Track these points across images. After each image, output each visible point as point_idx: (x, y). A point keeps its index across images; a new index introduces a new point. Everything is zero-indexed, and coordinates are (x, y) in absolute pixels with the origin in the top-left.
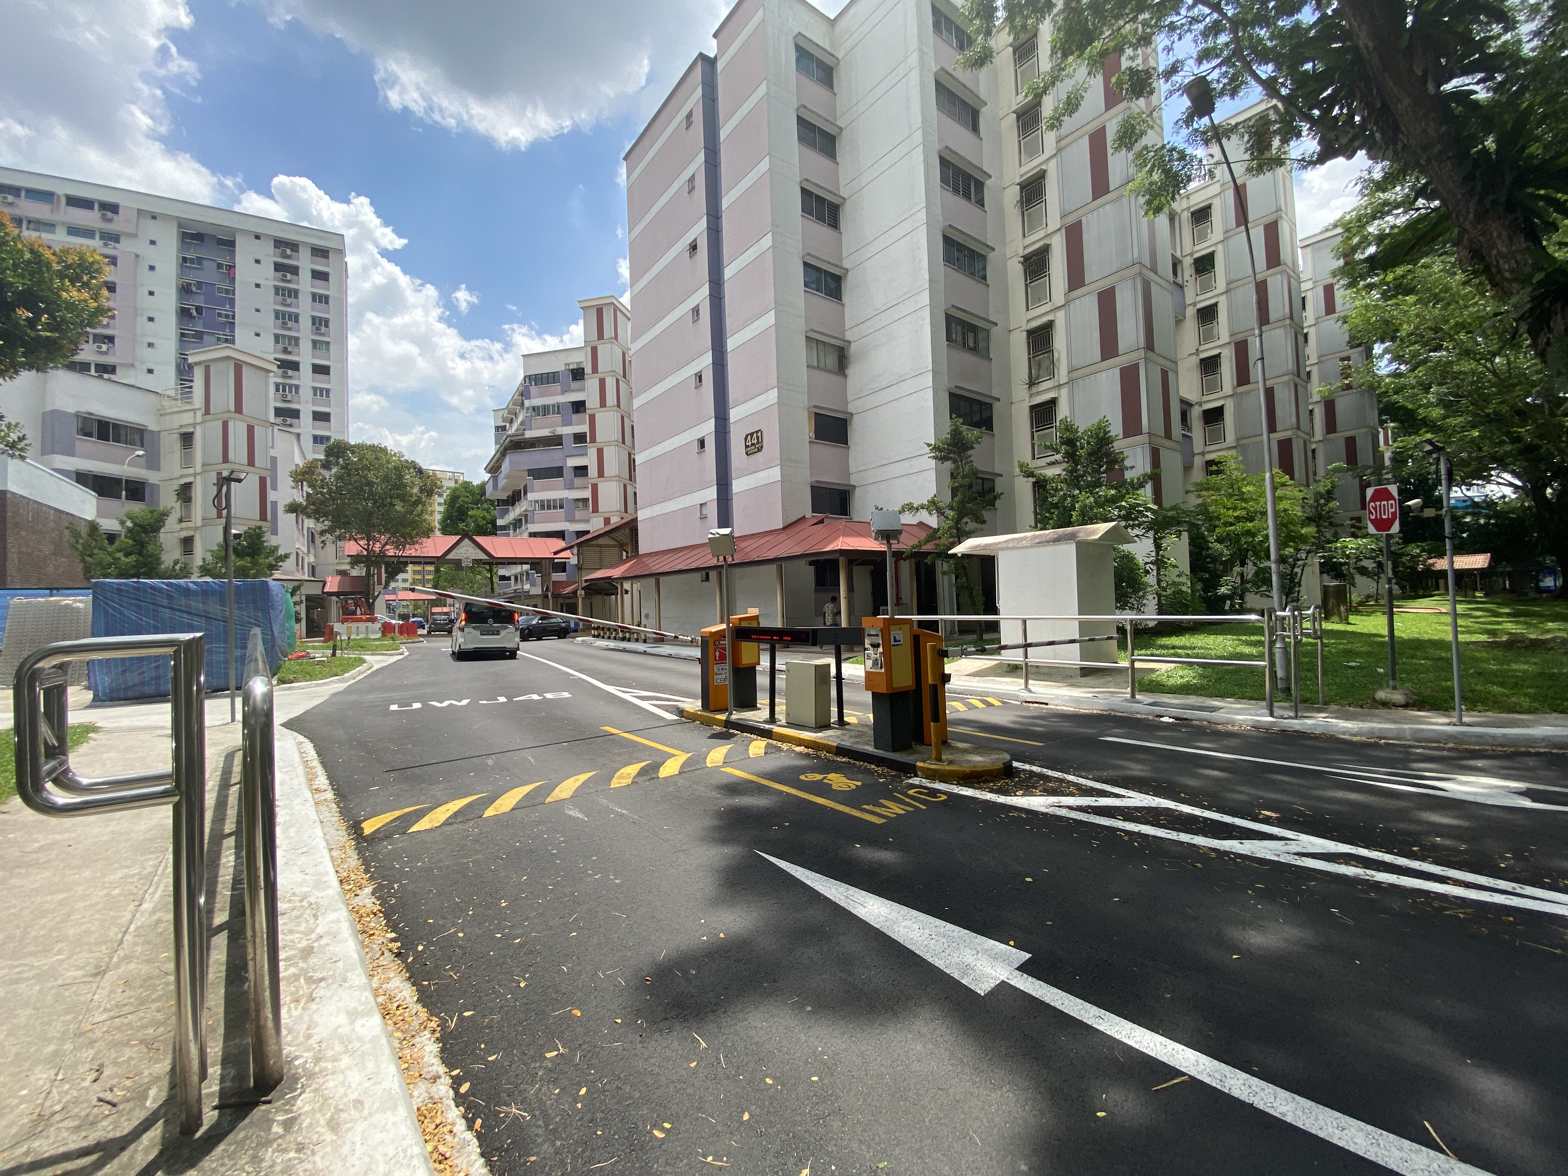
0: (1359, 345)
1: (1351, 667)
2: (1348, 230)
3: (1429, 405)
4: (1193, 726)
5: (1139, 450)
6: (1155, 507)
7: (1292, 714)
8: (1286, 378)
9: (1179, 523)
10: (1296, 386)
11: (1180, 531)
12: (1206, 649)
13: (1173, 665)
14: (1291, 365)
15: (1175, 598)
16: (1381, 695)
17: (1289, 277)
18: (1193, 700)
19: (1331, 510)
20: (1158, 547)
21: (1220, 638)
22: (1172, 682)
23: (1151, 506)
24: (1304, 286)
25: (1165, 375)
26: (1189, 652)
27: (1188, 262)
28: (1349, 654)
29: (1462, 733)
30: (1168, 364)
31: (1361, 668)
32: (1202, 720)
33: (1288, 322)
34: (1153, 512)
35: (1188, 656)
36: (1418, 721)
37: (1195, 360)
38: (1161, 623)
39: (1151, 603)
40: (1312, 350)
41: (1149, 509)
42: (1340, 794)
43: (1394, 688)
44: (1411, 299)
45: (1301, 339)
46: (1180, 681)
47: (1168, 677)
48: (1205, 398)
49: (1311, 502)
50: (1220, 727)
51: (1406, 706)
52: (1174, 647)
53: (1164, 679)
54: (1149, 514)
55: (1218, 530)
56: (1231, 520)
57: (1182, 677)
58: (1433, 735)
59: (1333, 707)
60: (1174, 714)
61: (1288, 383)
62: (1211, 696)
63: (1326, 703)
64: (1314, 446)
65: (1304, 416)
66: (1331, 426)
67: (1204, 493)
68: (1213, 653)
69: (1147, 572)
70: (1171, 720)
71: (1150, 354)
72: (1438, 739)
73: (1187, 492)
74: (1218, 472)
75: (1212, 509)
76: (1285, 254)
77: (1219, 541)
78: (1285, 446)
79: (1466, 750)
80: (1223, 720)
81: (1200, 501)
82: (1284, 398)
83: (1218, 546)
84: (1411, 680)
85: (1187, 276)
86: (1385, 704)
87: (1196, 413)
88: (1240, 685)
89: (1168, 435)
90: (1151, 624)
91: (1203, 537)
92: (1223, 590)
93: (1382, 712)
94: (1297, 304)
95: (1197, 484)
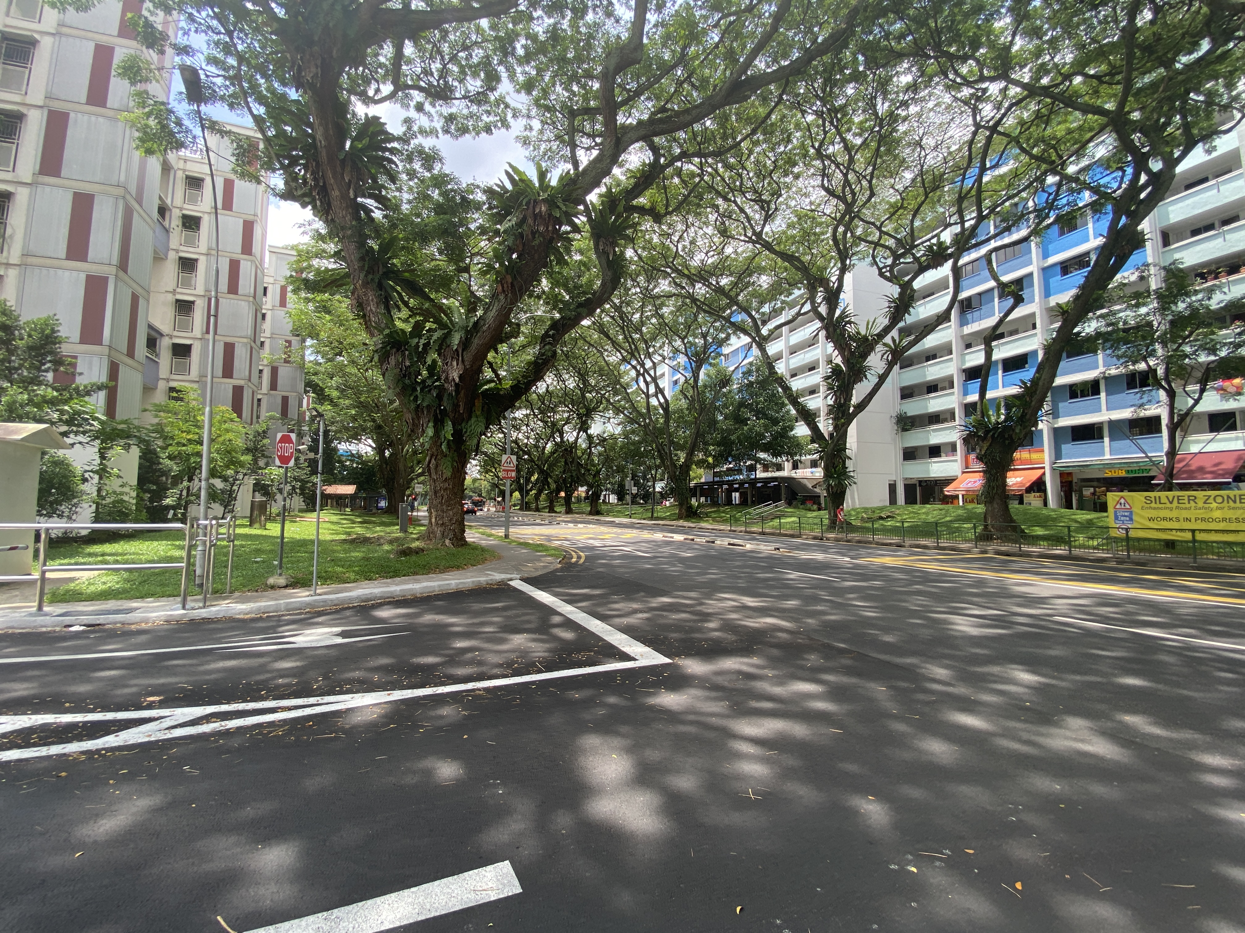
0: (298, 335)
1: (257, 562)
2: (299, 255)
3: (330, 388)
4: (105, 631)
5: (96, 360)
6: (104, 418)
7: (201, 605)
8: (245, 340)
9: (128, 437)
10: (251, 348)
11: (129, 445)
12: (138, 554)
13: (96, 573)
14: (250, 332)
15: (114, 507)
16: (271, 581)
17: (257, 267)
18: (111, 604)
19: (264, 445)
20: (103, 457)
21: (155, 543)
22: (92, 588)
23: (100, 416)
24: (266, 279)
25: (135, 299)
26: (119, 558)
27: (176, 214)
28: (258, 551)
29: (315, 601)
30: (139, 291)
31: (263, 562)
32: (116, 623)
33: (251, 299)
34: (102, 422)
35: (116, 562)
36: (290, 596)
37: (170, 298)
38: (94, 531)
39: (87, 510)
40: (267, 326)
41: (96, 419)
42: (221, 664)
43: (280, 575)
44: (328, 317)
45: (259, 316)
46: (101, 587)
47: (89, 584)
48: (176, 333)
49: (251, 437)
50: (133, 627)
51: (286, 587)
52: (103, 555)
53: (84, 587)
54: (95, 423)
55: (170, 448)
56: (185, 442)
57: (104, 583)
58: (298, 605)
59: (237, 594)
60: (86, 622)
61: (246, 344)
62: (131, 598)
63: (232, 592)
64: (259, 397)
65: (255, 374)
66: (274, 386)
67: (162, 414)
68: (143, 558)
69: (85, 480)
70: (82, 628)
71: (121, 273)
72: (300, 608)
73: (145, 410)
74: (177, 399)
75: (168, 429)
76: (256, 248)
77: (170, 457)
78: (238, 391)
79: (316, 612)
80: (138, 620)
81: (156, 420)
82: (241, 355)
83: (168, 462)
84: (293, 568)
85: (173, 225)
86: (273, 587)
87: (165, 344)
88: (162, 585)
89: (131, 353)
90: (84, 533)
91: (154, 452)
92: (168, 501)
93: (271, 593)
94: (260, 291)
95: (156, 405)
